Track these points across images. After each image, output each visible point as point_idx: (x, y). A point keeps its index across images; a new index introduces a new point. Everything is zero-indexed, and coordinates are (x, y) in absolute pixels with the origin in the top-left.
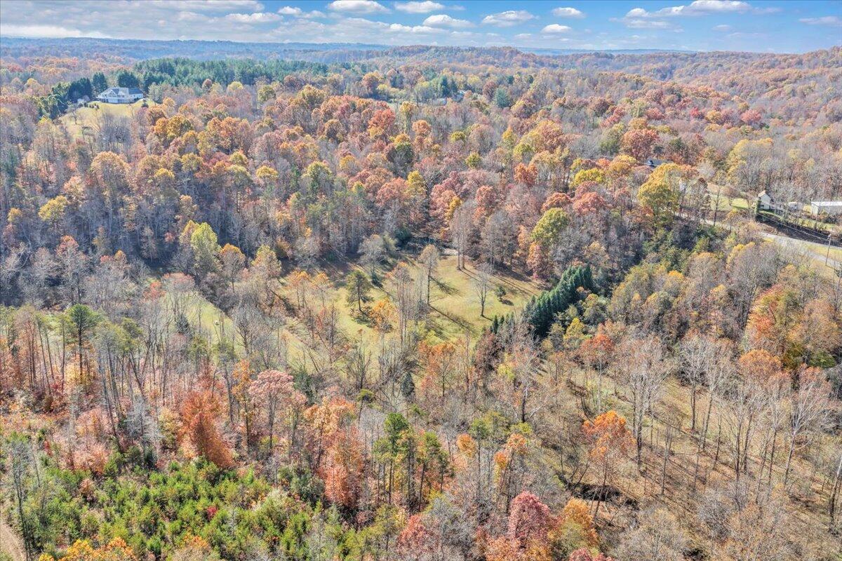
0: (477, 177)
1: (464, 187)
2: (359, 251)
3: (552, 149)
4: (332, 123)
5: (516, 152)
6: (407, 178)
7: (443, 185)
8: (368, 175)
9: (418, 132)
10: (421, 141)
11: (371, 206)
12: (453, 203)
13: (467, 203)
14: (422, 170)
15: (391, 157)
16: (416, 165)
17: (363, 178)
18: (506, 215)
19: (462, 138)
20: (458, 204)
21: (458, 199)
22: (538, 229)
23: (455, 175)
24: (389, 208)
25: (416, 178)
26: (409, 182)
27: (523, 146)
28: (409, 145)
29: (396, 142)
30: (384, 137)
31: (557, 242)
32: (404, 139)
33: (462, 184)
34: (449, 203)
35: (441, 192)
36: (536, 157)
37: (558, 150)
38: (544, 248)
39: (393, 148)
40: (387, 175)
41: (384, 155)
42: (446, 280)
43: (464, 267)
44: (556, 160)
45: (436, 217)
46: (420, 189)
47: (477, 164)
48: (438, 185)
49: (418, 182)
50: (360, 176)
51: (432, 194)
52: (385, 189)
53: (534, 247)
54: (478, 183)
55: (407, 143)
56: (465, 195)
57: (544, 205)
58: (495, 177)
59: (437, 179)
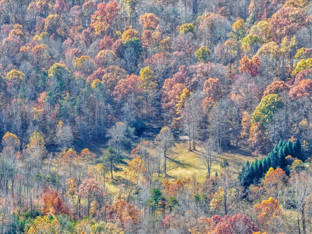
0: (205, 70)
1: (194, 80)
2: (107, 136)
3: (278, 39)
4: (53, 18)
5: (245, 43)
6: (138, 74)
7: (173, 79)
8: (103, 74)
9: (145, 25)
10: (149, 36)
11: (110, 101)
12: (184, 94)
13: (196, 94)
14: (153, 65)
15: (120, 53)
16: (146, 61)
17: (99, 76)
18: (232, 103)
19: (191, 30)
20: (188, 95)
21: (187, 91)
22: (257, 112)
23: (185, 68)
24: (127, 101)
25: (147, 73)
26: (142, 77)
27: (251, 37)
28: (138, 41)
29: (125, 38)
30: (110, 32)
31: (273, 122)
32: (132, 35)
33: (192, 78)
34: (179, 95)
35: (172, 85)
36: (263, 48)
37: (284, 40)
38: (262, 128)
39: (122, 44)
40: (119, 71)
41: (112, 52)
42: (180, 158)
43: (194, 149)
44: (283, 50)
45: (169, 108)
46: (152, 83)
47: (206, 57)
48: (169, 79)
49: (150, 77)
50: (97, 74)
51: (164, 87)
52: (121, 85)
53: (254, 127)
54: (206, 75)
55: (135, 38)
56: (195, 87)
57: (265, 92)
58: (224, 70)
59: (167, 74)
